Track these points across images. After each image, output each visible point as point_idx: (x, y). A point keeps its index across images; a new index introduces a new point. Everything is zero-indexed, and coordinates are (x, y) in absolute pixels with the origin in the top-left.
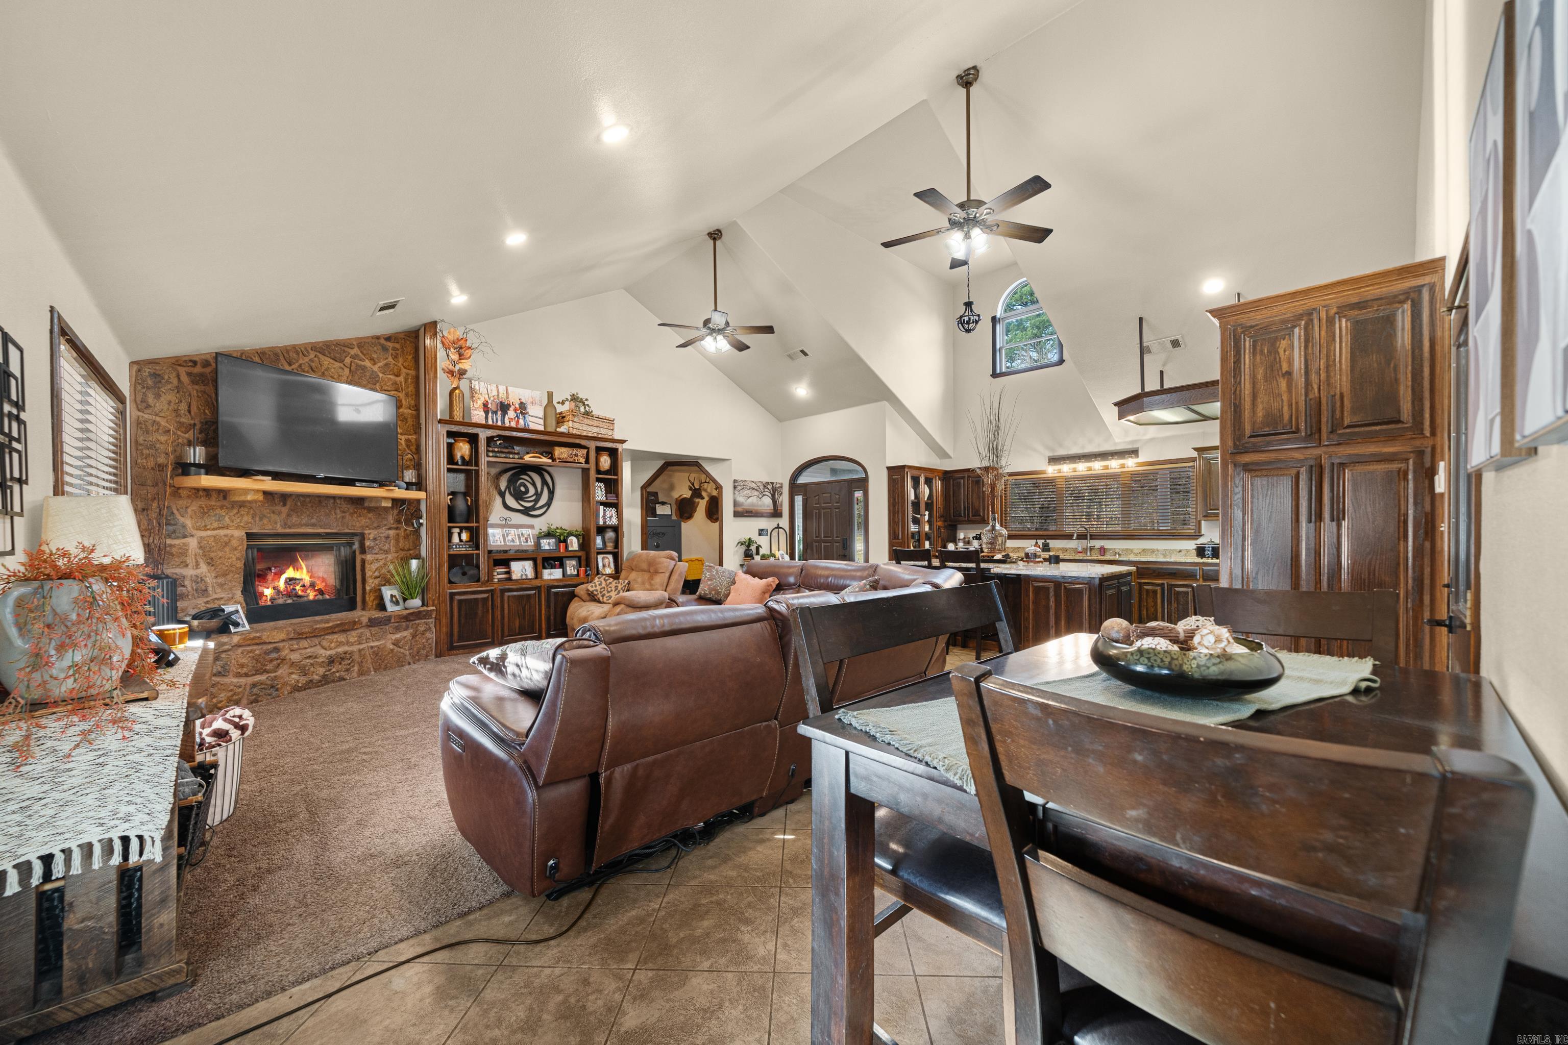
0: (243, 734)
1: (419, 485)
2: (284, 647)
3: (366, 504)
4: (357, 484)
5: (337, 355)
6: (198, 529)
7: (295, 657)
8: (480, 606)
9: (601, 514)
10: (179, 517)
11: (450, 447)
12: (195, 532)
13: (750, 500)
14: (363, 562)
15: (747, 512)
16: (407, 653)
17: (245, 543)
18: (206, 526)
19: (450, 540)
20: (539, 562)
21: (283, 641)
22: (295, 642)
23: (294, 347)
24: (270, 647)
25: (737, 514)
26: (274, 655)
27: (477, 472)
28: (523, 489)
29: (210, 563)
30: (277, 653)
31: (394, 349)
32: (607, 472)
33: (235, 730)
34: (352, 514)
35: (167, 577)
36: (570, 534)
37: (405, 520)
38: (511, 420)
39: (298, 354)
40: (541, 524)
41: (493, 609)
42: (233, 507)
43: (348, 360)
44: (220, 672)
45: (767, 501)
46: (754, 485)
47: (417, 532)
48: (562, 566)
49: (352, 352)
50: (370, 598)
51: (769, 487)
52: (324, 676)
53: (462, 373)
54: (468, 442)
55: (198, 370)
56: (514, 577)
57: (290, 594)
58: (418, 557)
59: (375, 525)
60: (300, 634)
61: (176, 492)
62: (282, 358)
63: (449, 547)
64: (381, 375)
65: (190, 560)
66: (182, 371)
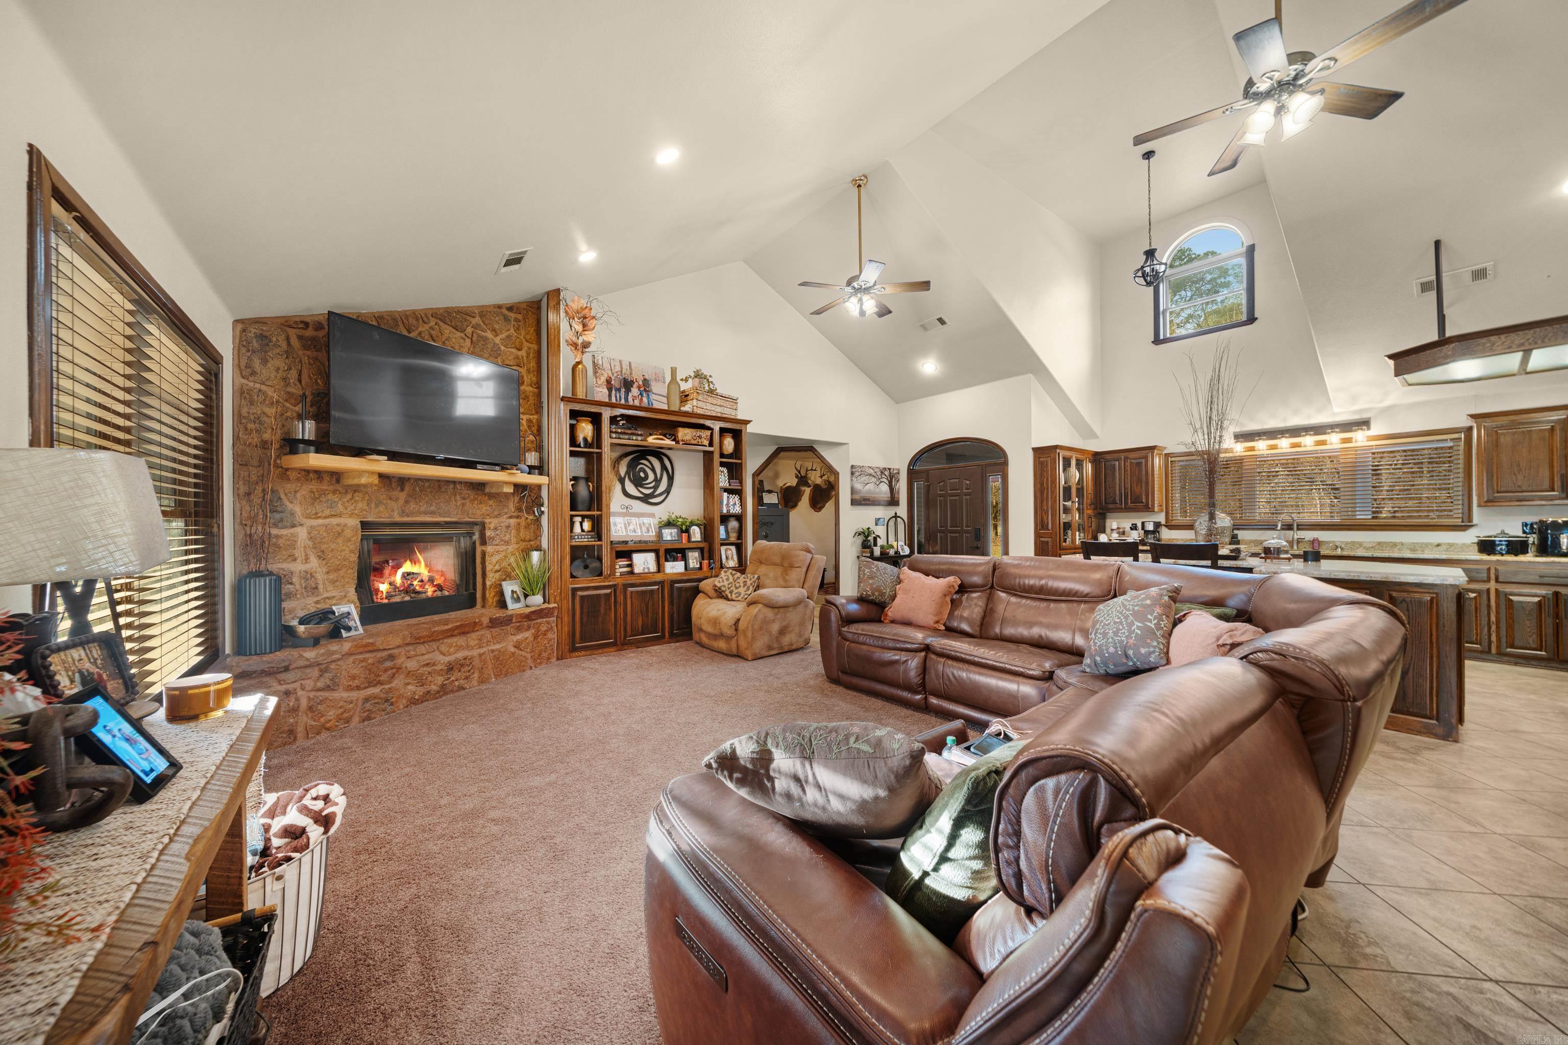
0: (326, 832)
1: (540, 469)
2: (400, 653)
3: (487, 490)
4: (479, 466)
5: (458, 324)
6: (308, 517)
7: (411, 665)
8: (603, 603)
9: (725, 502)
10: (288, 503)
11: (573, 428)
12: (304, 521)
13: (868, 487)
14: (484, 554)
15: (865, 500)
16: (529, 656)
17: (360, 533)
18: (316, 514)
19: (572, 531)
20: (662, 553)
21: (399, 647)
22: (411, 648)
23: (414, 312)
24: (385, 653)
25: (854, 502)
26: (388, 664)
27: (600, 455)
28: (642, 475)
29: (322, 556)
30: (392, 661)
31: (516, 320)
32: (730, 456)
33: (315, 827)
34: (472, 501)
35: (271, 574)
36: (692, 524)
37: (527, 507)
38: (634, 398)
39: (417, 320)
40: (662, 512)
41: (615, 606)
42: (346, 492)
43: (469, 330)
44: (329, 686)
45: (885, 488)
46: (871, 471)
47: (538, 521)
48: (684, 558)
49: (474, 321)
50: (490, 595)
51: (887, 473)
52: (443, 686)
53: (586, 345)
54: (591, 422)
55: (309, 333)
56: (636, 571)
57: (408, 590)
58: (538, 548)
59: (496, 513)
60: (418, 638)
61: (284, 473)
62: (400, 323)
63: (572, 538)
64: (503, 348)
65: (299, 553)
66: (292, 333)
